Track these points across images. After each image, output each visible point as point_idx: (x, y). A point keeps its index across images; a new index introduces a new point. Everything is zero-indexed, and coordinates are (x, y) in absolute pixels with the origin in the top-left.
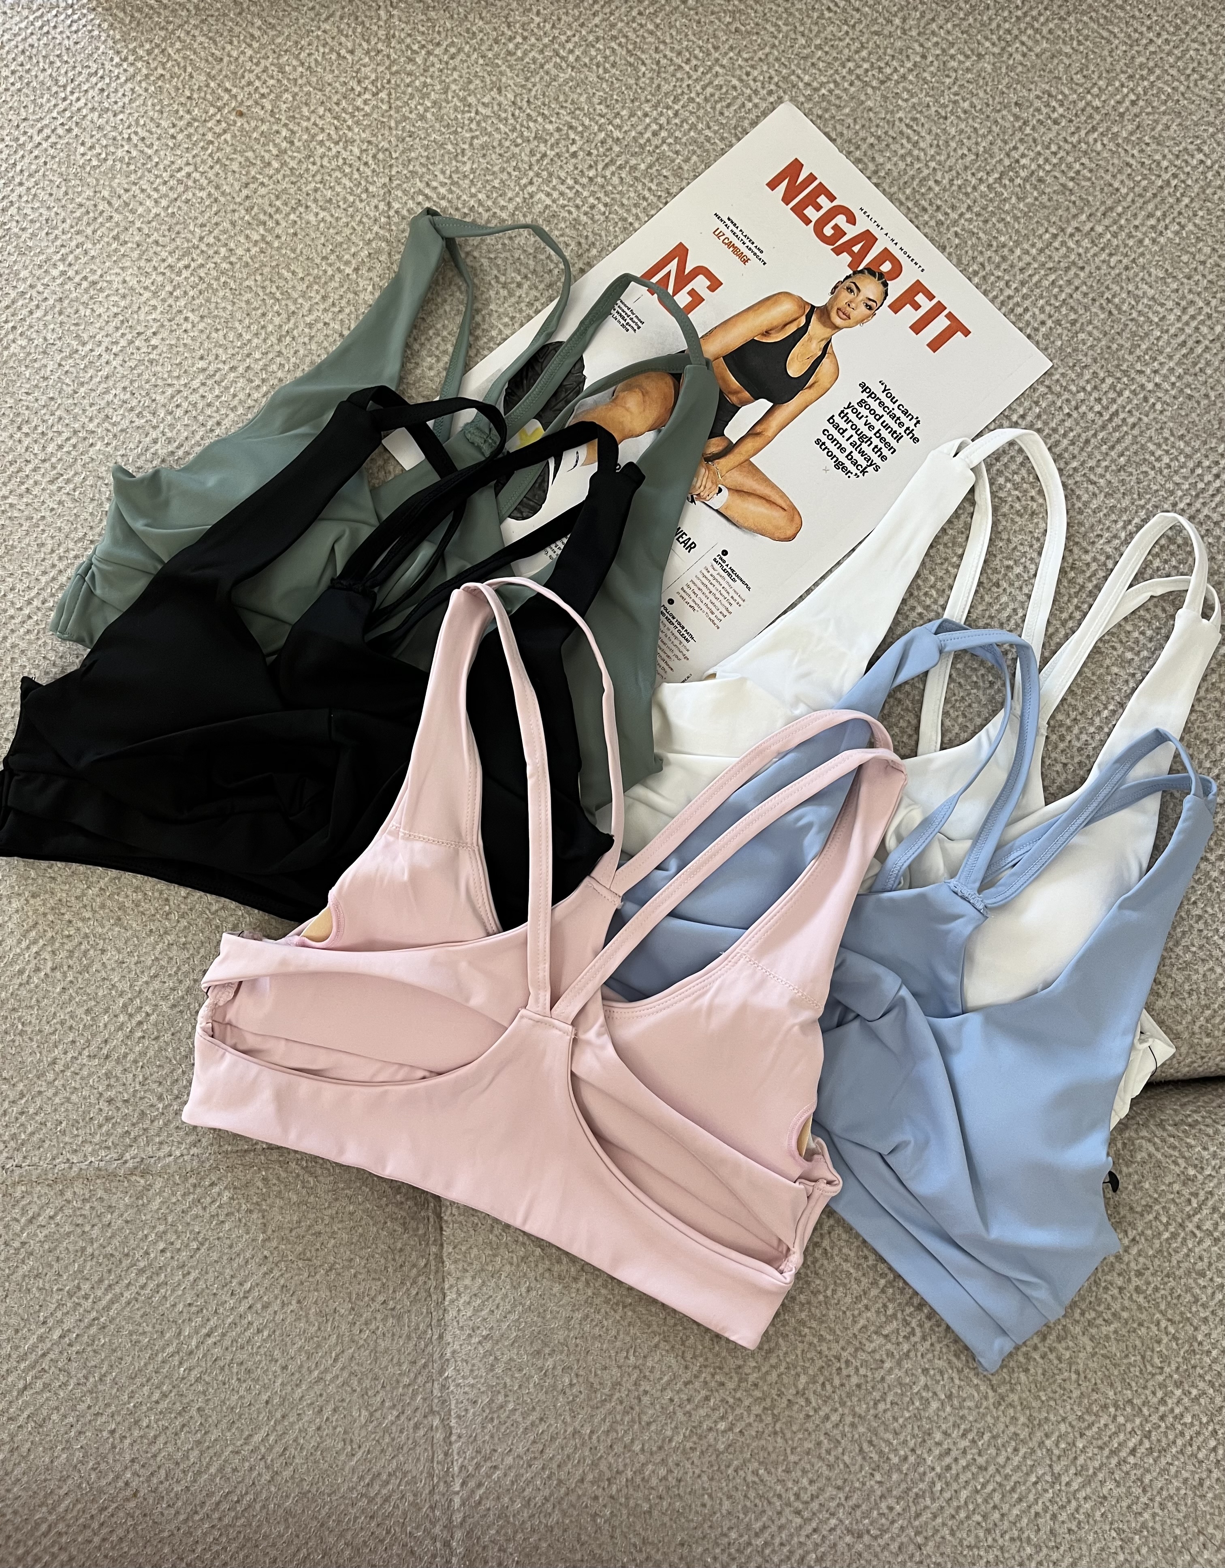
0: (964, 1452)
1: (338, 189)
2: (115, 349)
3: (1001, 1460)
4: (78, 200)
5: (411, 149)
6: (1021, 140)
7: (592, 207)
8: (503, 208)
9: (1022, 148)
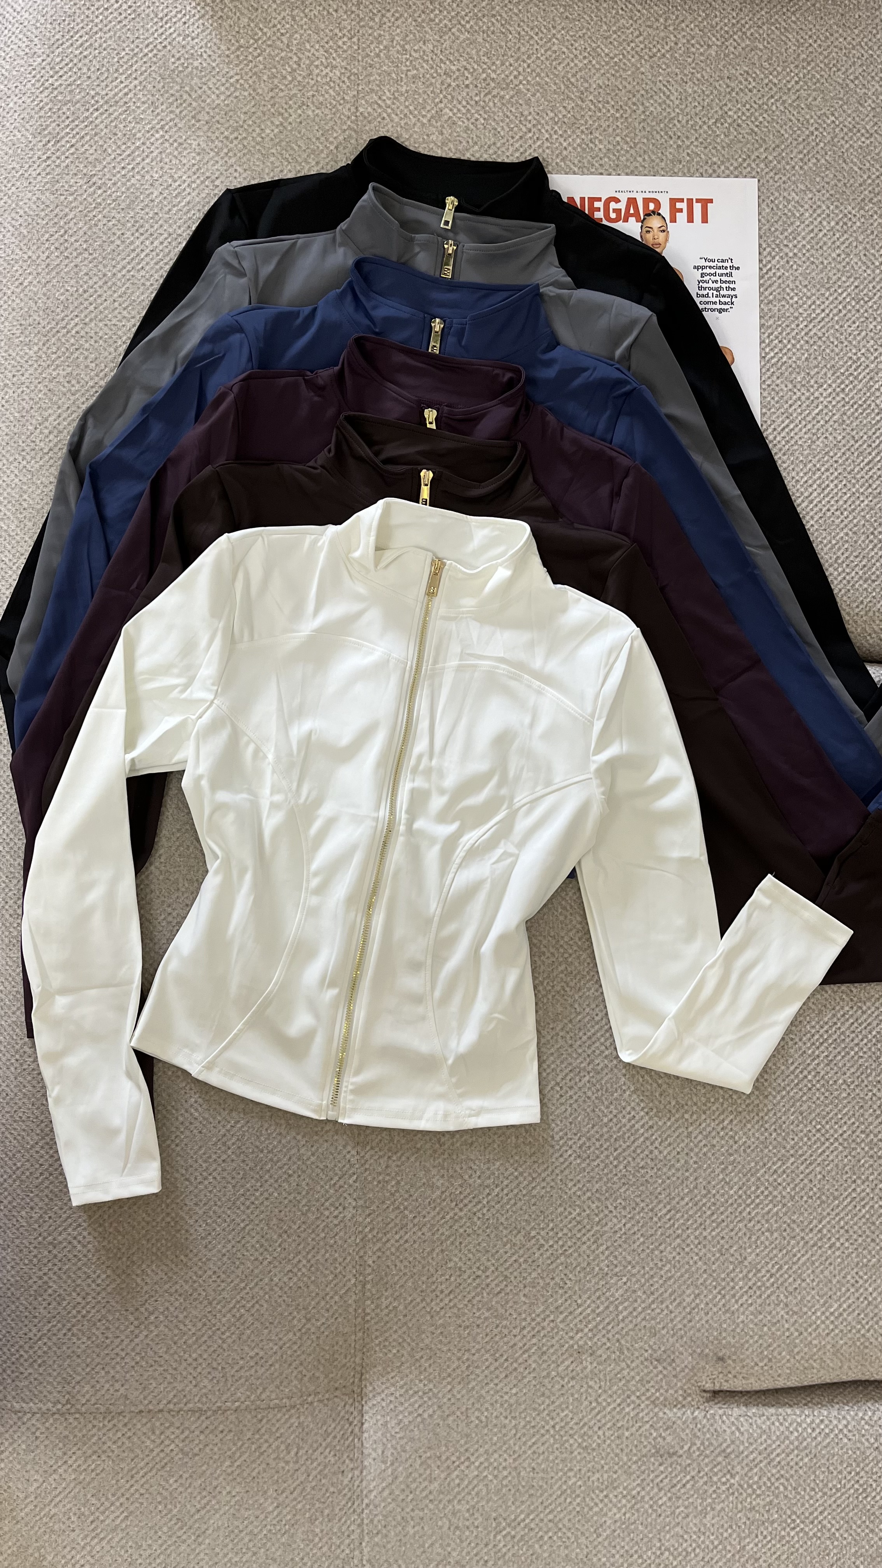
1: (327, 96)
2: (194, 186)
4: (171, 92)
5: (371, 75)
6: (730, 100)
7: (477, 120)
8: (424, 116)
9: (729, 105)
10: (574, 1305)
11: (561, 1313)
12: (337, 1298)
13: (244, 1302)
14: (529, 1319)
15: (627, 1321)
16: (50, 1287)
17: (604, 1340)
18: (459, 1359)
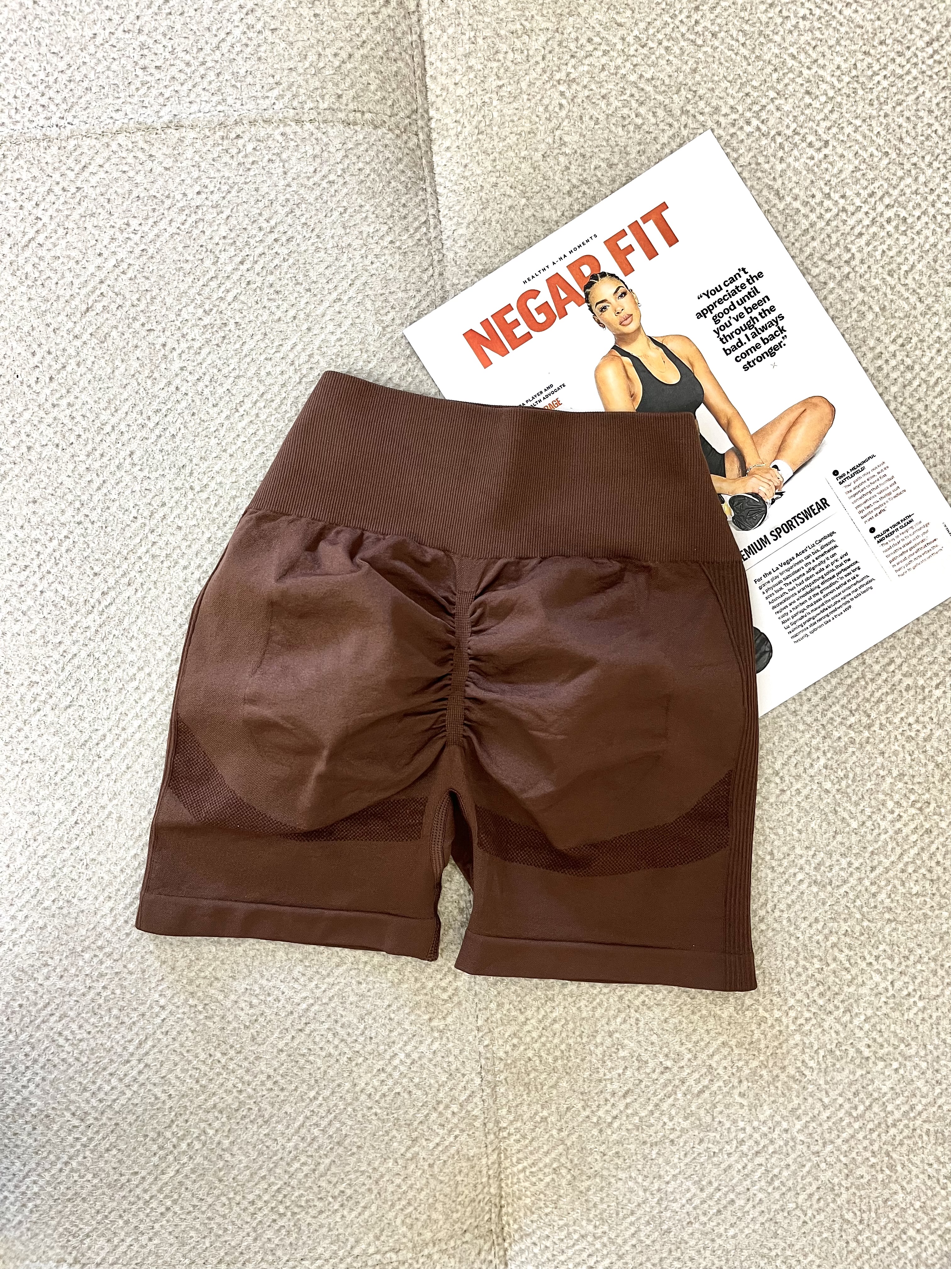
0: (894, 355)
3: (925, 360)
10: (819, 1105)
11: (798, 1118)
12: (455, 1108)
13: (315, 1119)
14: (749, 1130)
15: (901, 1126)
16: (34, 1105)
17: (868, 1154)
18: (645, 1190)
